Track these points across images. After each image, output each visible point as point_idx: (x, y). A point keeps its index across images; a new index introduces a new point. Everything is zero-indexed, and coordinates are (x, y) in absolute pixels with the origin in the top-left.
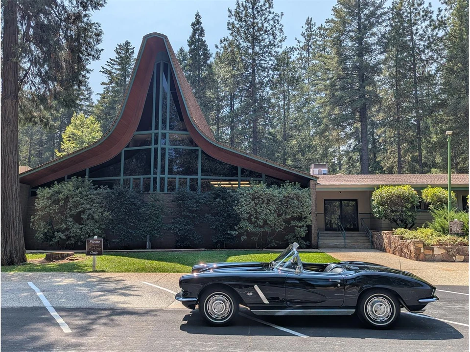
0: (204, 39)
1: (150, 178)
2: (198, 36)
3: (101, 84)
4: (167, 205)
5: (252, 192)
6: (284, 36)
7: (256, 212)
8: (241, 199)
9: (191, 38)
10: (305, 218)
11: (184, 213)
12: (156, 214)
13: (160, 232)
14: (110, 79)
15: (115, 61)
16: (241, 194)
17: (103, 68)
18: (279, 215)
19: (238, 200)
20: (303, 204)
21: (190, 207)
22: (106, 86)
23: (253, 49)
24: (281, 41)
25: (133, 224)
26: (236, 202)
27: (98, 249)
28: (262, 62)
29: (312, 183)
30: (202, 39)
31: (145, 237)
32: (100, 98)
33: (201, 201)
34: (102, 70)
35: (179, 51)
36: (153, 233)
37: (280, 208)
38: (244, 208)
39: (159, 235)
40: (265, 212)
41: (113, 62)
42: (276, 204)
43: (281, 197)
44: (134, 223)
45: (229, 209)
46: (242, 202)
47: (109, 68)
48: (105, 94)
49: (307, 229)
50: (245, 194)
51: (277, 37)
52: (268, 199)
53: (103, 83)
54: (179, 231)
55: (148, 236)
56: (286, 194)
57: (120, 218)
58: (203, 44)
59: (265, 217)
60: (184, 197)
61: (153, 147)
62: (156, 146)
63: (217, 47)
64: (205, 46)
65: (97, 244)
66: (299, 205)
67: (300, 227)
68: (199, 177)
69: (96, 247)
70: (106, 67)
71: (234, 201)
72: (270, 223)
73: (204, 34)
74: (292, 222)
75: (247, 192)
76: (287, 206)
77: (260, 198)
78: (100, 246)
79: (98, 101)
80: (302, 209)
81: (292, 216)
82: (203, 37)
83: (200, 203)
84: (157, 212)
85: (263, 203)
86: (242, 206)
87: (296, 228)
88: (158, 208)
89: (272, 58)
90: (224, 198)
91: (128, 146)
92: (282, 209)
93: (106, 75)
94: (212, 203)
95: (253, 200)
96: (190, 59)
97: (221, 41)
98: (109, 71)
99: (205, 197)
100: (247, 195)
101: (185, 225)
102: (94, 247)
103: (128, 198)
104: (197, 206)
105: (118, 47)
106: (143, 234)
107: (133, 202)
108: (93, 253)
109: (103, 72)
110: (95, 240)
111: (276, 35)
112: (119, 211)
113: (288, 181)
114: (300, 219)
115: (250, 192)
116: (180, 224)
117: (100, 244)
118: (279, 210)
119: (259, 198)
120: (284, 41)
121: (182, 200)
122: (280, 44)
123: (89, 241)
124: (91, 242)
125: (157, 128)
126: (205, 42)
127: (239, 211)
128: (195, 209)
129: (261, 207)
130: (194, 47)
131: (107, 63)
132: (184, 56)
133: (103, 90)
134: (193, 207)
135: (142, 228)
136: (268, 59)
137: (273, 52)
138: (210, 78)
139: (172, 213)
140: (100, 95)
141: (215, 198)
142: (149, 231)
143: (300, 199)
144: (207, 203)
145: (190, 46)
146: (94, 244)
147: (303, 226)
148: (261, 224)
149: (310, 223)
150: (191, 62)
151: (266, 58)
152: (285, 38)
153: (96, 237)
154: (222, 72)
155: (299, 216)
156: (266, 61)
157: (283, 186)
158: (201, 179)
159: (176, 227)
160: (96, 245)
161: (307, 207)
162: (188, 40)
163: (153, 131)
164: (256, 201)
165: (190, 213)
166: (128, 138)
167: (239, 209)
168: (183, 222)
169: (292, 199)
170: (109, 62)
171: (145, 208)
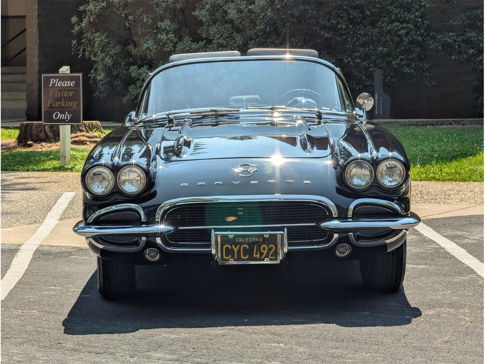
27: (70, 103)
36: (395, 63)
39: (417, 68)
65: (68, 89)
69: (65, 98)
78: (75, 98)
102: (59, 99)
108: (60, 116)
110: (63, 78)
117: (75, 89)
123: (47, 80)
124: (53, 85)
142: (382, 56)
146: (61, 89)
153: (65, 70)
160: (66, 94)
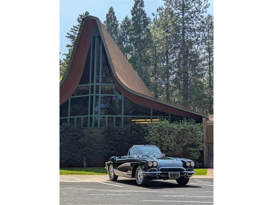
0: (144, 9)
1: (88, 117)
2: (139, 7)
3: (67, 47)
4: (99, 136)
5: (158, 126)
6: (208, 3)
7: (161, 141)
8: (150, 131)
9: (133, 9)
10: (198, 145)
11: (110, 142)
12: (90, 142)
13: (93, 155)
14: (73, 43)
15: (77, 28)
16: (150, 128)
17: (68, 34)
18: (178, 143)
19: (147, 132)
20: (196, 135)
21: (114, 137)
22: (70, 48)
23: (183, 15)
24: (205, 8)
25: (74, 150)
26: (146, 133)
28: (190, 25)
29: (204, 119)
30: (142, 9)
31: (83, 159)
32: (66, 57)
33: (121, 133)
34: (68, 35)
35: (124, 19)
36: (88, 156)
37: (178, 138)
38: (152, 138)
39: (92, 157)
40: (167, 141)
41: (75, 29)
42: (175, 135)
43: (179, 129)
44: (75, 148)
45: (142, 139)
46: (151, 133)
47: (72, 34)
48: (69, 54)
49: (200, 153)
50: (153, 128)
51: (202, 4)
52: (169, 131)
53: (68, 46)
54: (106, 154)
55: (85, 158)
56: (182, 128)
57: (65, 146)
58: (143, 13)
59: (167, 145)
60: (110, 130)
61: (90, 95)
62: (92, 95)
63: (153, 15)
64: (145, 14)
66: (192, 135)
67: (194, 152)
68: (122, 116)
70: (70, 33)
71: (145, 133)
72: (171, 149)
73: (144, 5)
74: (188, 148)
75: (154, 126)
76: (184, 136)
77: (164, 130)
79: (64, 59)
80: (195, 138)
81: (187, 144)
82: (143, 7)
83: (121, 134)
84: (91, 141)
85: (166, 134)
86: (151, 137)
87: (190, 152)
88: (92, 138)
89: (198, 21)
90: (138, 131)
91: (73, 95)
92: (180, 138)
93: (71, 39)
94: (130, 135)
95: (159, 132)
96: (133, 25)
97: (158, 10)
98: (73, 36)
99: (125, 130)
100: (154, 128)
101: (110, 150)
103: (71, 131)
104: (119, 137)
105: (80, 17)
106: (82, 157)
107: (75, 134)
109: (68, 37)
111: (202, 3)
112: (65, 141)
113: (185, 118)
114: (194, 146)
115: (157, 126)
116: (107, 150)
118: (178, 139)
119: (162, 130)
120: (208, 7)
121: (108, 132)
122: (205, 10)
125: (93, 82)
126: (144, 11)
127: (148, 140)
128: (118, 139)
129: (164, 137)
130: (136, 16)
131: (71, 30)
132: (128, 22)
133: (68, 51)
134: (116, 137)
135: (81, 152)
136: (195, 22)
137: (199, 16)
138: (149, 40)
139: (102, 142)
140: (66, 55)
141: (132, 131)
142: (85, 154)
143: (193, 131)
144: (126, 134)
145: (133, 15)
147: (196, 151)
148: (165, 150)
149: (202, 149)
150: (133, 27)
151: (193, 22)
152: (209, 5)
154: (158, 34)
155: (193, 143)
156: (194, 24)
157: (181, 122)
158: (124, 118)
159: (104, 152)
161: (199, 137)
162: (131, 10)
163: (90, 84)
164: (160, 133)
165: (114, 141)
166: (73, 90)
167: (148, 139)
168: (109, 148)
169: (188, 131)
170: (73, 29)
171: (83, 138)
